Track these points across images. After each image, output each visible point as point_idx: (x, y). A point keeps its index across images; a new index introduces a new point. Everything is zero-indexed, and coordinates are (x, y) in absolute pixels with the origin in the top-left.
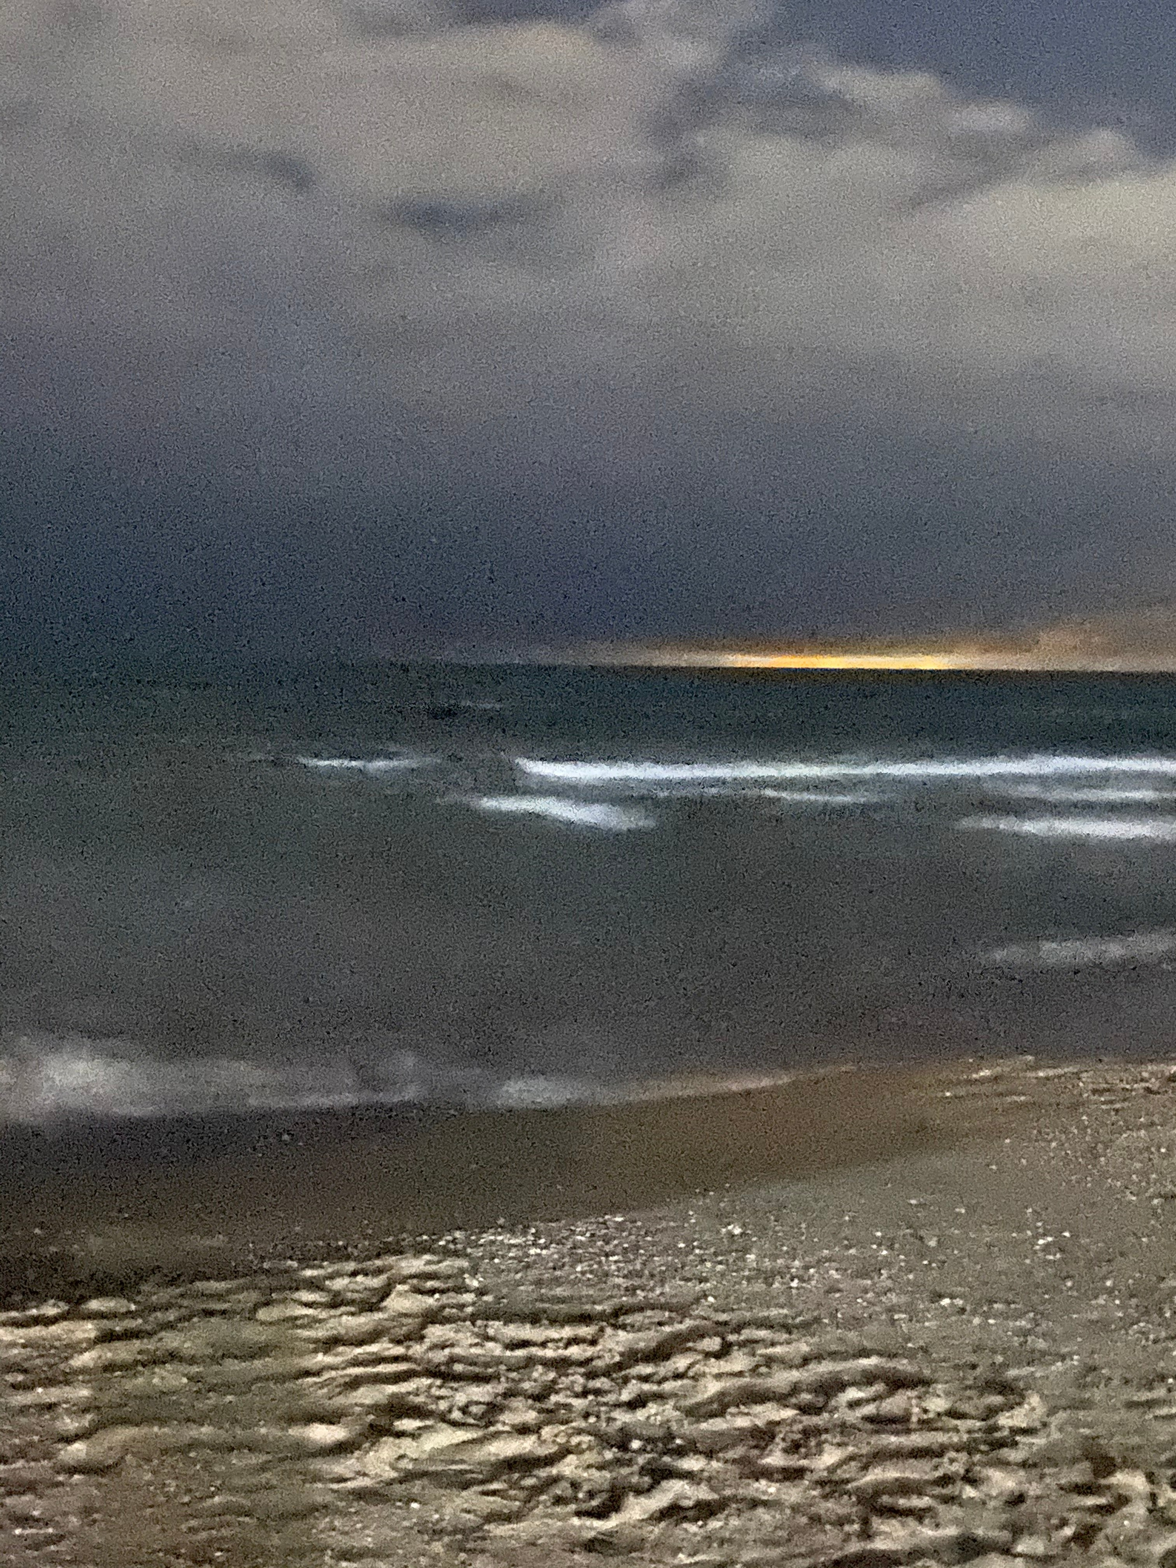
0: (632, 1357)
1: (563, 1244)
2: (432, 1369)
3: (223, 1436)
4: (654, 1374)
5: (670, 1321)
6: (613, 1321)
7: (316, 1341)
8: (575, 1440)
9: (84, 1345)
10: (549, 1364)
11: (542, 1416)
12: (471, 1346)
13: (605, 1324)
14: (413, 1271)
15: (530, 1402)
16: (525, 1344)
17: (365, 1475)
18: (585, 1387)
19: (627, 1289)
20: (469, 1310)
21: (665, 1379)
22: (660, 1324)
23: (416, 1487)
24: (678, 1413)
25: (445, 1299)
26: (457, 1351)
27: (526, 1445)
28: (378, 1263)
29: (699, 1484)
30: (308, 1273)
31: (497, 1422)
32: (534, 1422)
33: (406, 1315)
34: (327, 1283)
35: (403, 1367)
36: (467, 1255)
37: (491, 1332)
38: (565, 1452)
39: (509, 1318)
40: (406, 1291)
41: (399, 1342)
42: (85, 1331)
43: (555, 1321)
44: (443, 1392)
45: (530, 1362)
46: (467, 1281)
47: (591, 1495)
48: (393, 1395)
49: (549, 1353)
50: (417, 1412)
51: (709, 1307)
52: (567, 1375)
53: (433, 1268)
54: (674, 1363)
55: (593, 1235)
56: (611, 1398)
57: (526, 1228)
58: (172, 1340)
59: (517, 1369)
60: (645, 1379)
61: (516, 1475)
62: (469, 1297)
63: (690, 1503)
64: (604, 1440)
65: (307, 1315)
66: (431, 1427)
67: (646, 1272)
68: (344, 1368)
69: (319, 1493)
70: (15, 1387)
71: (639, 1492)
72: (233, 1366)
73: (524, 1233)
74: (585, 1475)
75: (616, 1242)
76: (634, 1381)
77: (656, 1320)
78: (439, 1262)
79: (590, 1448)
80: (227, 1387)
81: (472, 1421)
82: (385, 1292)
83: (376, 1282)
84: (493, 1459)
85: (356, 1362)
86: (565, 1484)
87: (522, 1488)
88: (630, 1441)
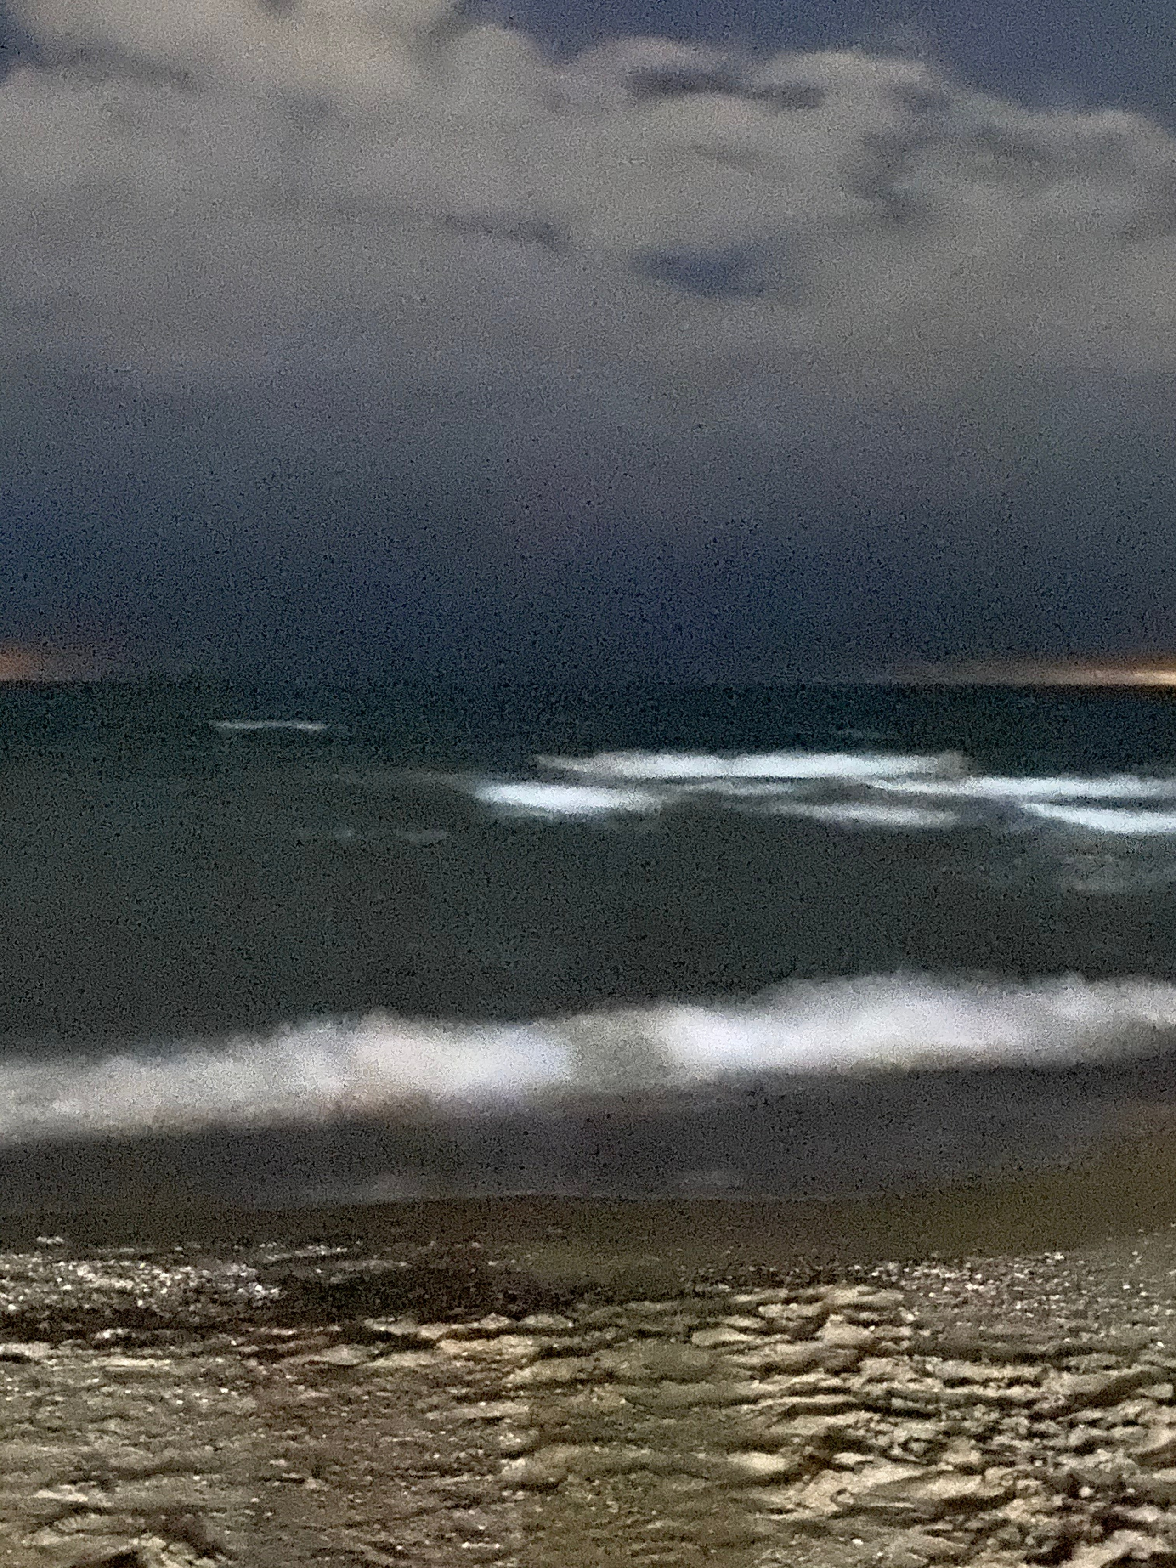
0: (1079, 1401)
1: (1001, 1280)
2: (870, 1403)
3: (661, 1459)
4: (1101, 1419)
5: (1117, 1366)
6: (1055, 1362)
7: (752, 1368)
8: (1021, 1484)
9: (524, 1361)
10: (990, 1403)
11: (987, 1457)
12: (911, 1380)
13: (1048, 1365)
14: (847, 1301)
15: (973, 1442)
16: (964, 1382)
17: (806, 1507)
18: (1029, 1429)
19: (1070, 1329)
20: (905, 1344)
21: (1114, 1425)
22: (1107, 1368)
23: (859, 1523)
24: (1130, 1461)
25: (880, 1332)
26: (896, 1385)
27: (970, 1486)
28: (810, 1291)
29: (1154, 1536)
30: (743, 1298)
31: (940, 1461)
32: (977, 1463)
33: (839, 1346)
34: (761, 1309)
35: (839, 1399)
36: (902, 1289)
37: (929, 1367)
38: (1009, 1496)
39: (946, 1355)
40: (841, 1322)
41: (836, 1373)
42: (526, 1346)
43: (998, 1360)
44: (883, 1427)
45: (973, 1401)
46: (903, 1314)
47: (1040, 1542)
48: (830, 1428)
49: (991, 1392)
50: (857, 1446)
51: (1159, 1352)
52: (1009, 1416)
53: (866, 1299)
54: (1123, 1409)
55: (1031, 1273)
56: (1059, 1442)
57: (962, 1263)
58: (608, 1361)
59: (958, 1406)
60: (1093, 1424)
61: (961, 1518)
62: (906, 1331)
63: (1145, 1555)
64: (1051, 1486)
65: (743, 1342)
66: (871, 1462)
67: (1090, 1313)
68: (781, 1397)
69: (760, 1523)
70: (460, 1400)
71: (1091, 1541)
72: (672, 1389)
73: (960, 1266)
74: (1033, 1520)
75: (1056, 1280)
76: (1081, 1426)
77: (1104, 1364)
78: (874, 1293)
79: (1036, 1493)
80: (667, 1411)
81: (913, 1458)
82: (820, 1321)
83: (810, 1310)
84: (936, 1498)
85: (793, 1392)
86: (1013, 1530)
87: (966, 1530)
88: (1081, 1487)
